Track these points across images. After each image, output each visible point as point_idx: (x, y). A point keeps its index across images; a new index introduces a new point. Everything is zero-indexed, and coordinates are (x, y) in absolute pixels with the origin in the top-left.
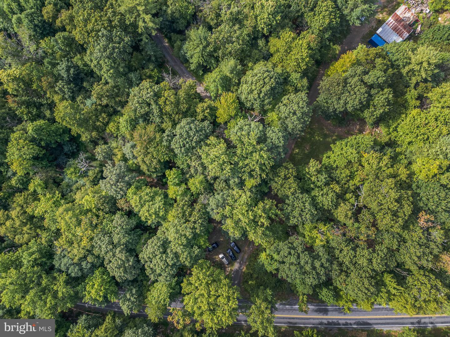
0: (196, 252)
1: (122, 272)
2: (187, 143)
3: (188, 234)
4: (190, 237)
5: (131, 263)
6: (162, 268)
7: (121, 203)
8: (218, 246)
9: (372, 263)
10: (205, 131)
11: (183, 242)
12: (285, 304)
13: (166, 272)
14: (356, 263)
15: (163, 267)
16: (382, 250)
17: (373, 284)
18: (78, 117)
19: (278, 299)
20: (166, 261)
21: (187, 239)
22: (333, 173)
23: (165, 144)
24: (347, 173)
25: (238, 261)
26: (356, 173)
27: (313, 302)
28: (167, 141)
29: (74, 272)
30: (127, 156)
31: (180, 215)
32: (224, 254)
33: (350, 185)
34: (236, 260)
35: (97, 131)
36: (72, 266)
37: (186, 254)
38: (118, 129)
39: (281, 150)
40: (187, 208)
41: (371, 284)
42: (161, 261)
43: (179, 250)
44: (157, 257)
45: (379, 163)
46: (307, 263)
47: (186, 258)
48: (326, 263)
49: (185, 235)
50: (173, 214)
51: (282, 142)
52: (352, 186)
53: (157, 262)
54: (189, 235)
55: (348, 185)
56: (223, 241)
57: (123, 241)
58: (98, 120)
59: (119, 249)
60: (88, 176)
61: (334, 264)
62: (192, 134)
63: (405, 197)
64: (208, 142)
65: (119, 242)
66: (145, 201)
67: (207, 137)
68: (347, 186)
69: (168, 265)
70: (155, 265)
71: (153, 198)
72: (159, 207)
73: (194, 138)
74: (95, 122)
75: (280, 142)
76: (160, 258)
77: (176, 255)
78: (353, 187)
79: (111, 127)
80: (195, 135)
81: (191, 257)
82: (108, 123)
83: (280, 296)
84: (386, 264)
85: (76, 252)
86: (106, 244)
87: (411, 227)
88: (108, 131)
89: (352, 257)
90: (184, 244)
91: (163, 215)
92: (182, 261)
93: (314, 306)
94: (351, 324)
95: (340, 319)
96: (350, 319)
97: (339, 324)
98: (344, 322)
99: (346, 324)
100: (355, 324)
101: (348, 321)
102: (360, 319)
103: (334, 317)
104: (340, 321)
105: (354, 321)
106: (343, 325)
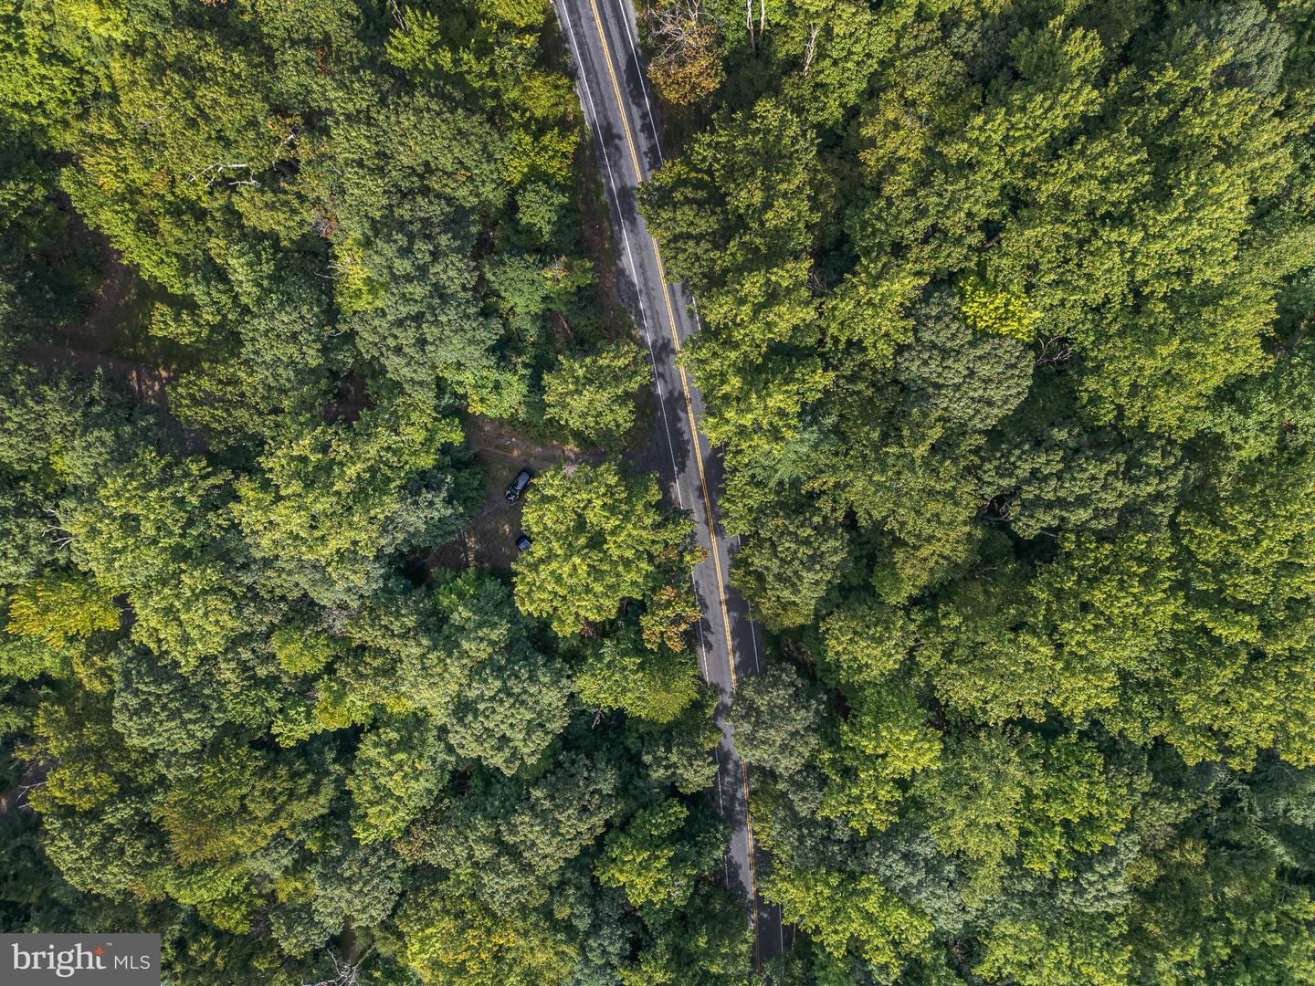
4: (425, 642)
11: (436, 661)
12: (639, 314)
22: (196, 260)
27: (612, 237)
28: (182, 767)
31: (385, 682)
38: (230, 900)
39: (128, 429)
42: (494, 711)
44: (489, 724)
47: (482, 640)
49: (422, 657)
50: (392, 702)
51: (96, 433)
52: (216, 199)
53: (502, 722)
55: (218, 210)
65: (489, 840)
69: (502, 690)
73: (146, 689)
79: (229, 921)
82: (217, 934)
88: (244, 928)
90: (442, 657)
93: (621, 229)
94: (644, 116)
95: (638, 148)
96: (631, 121)
97: (653, 149)
98: (642, 137)
99: (646, 128)
100: (640, 105)
101: (638, 123)
102: (623, 92)
103: (637, 167)
104: (644, 146)
105: (634, 108)
106: (651, 136)
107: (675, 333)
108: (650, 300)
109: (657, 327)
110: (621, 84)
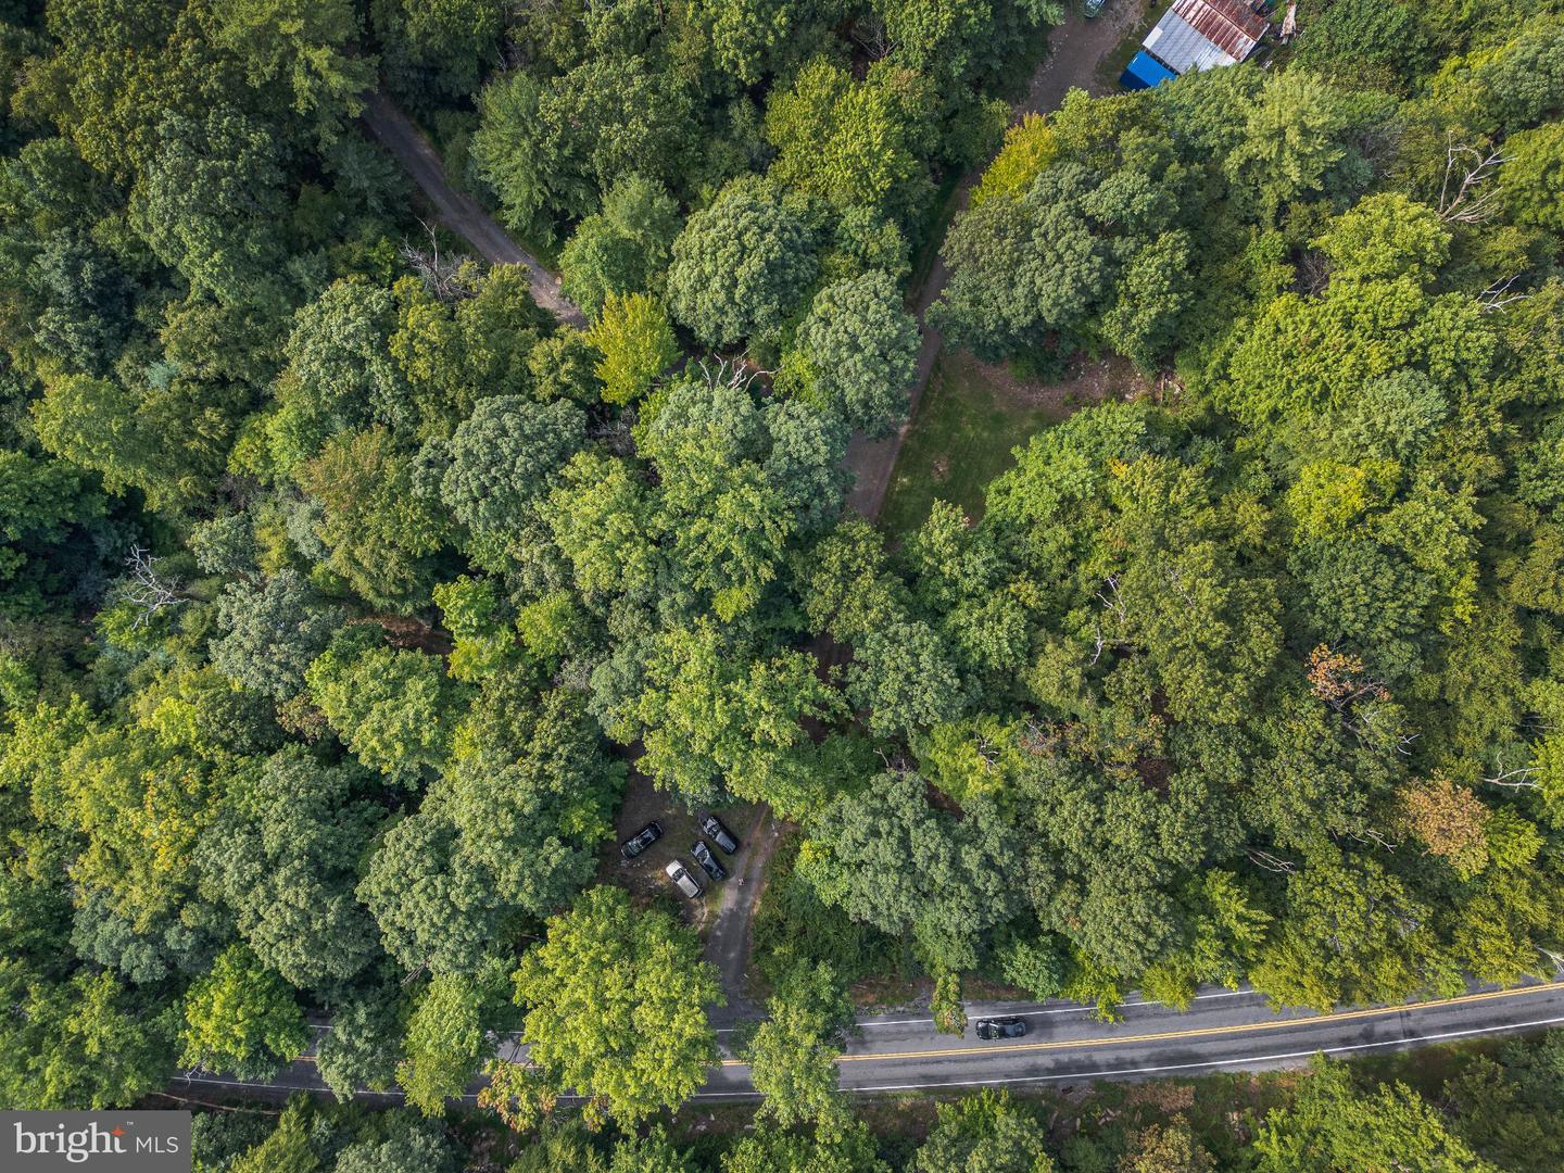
0: (554, 860)
1: (301, 951)
2: (495, 480)
3: (519, 798)
4: (528, 809)
5: (330, 918)
6: (433, 925)
7: (291, 714)
8: (659, 835)
9: (1157, 836)
10: (558, 435)
11: (503, 826)
12: (903, 1015)
13: (449, 936)
14: (1106, 844)
15: (435, 919)
16: (1188, 787)
17: (1164, 909)
18: (115, 429)
19: (881, 1000)
20: (447, 896)
21: (518, 815)
22: (1019, 543)
23: (420, 493)
24: (1061, 539)
25: (733, 880)
26: (1095, 536)
28: (424, 481)
29: (142, 964)
30: (303, 549)
31: (491, 738)
32: (680, 860)
33: (1081, 578)
34: (725, 876)
35: (198, 473)
36: (132, 947)
37: (514, 868)
38: (267, 458)
39: (825, 479)
40: (517, 710)
41: (1156, 910)
42: (430, 899)
43: (488, 856)
44: (416, 888)
45: (1166, 491)
46: (934, 858)
47: (519, 884)
48: (1001, 853)
49: (511, 803)
50: (467, 734)
51: (823, 449)
52: (1088, 581)
53: (417, 905)
54: (526, 801)
55: (1074, 580)
56: (675, 817)
57: (298, 843)
58: (192, 434)
59: (284, 872)
60: (181, 632)
61: (1030, 856)
62: (507, 451)
63: (1254, 601)
64: (569, 472)
65: (283, 848)
66: (369, 700)
67: (564, 456)
68: (1068, 583)
69: (455, 910)
70: (410, 916)
71: (396, 687)
72: (418, 714)
73: (518, 463)
74: (182, 441)
75: (816, 451)
76: (424, 890)
77: (485, 877)
78: (1092, 584)
79: (243, 455)
80: (517, 452)
81: (538, 878)
82: (231, 440)
83: (886, 987)
84: (1207, 837)
85: (141, 898)
86: (240, 860)
87: (1286, 702)
88: (233, 468)
89: (1088, 825)
90: (506, 834)
91: (432, 742)
92: (506, 894)
94: (1134, 1064)
95: (1098, 1049)
96: (1132, 1046)
97: (1094, 1067)
98: (1110, 1056)
99: (1119, 1064)
100: (1148, 1061)
101: (1127, 1055)
102: (1167, 1043)
103: (1076, 1043)
104: (1098, 1057)
105: (1145, 1052)
106: (1110, 1067)
107: (879, 1057)
108: (918, 1034)
109: (889, 1037)
110: (1176, 1041)
